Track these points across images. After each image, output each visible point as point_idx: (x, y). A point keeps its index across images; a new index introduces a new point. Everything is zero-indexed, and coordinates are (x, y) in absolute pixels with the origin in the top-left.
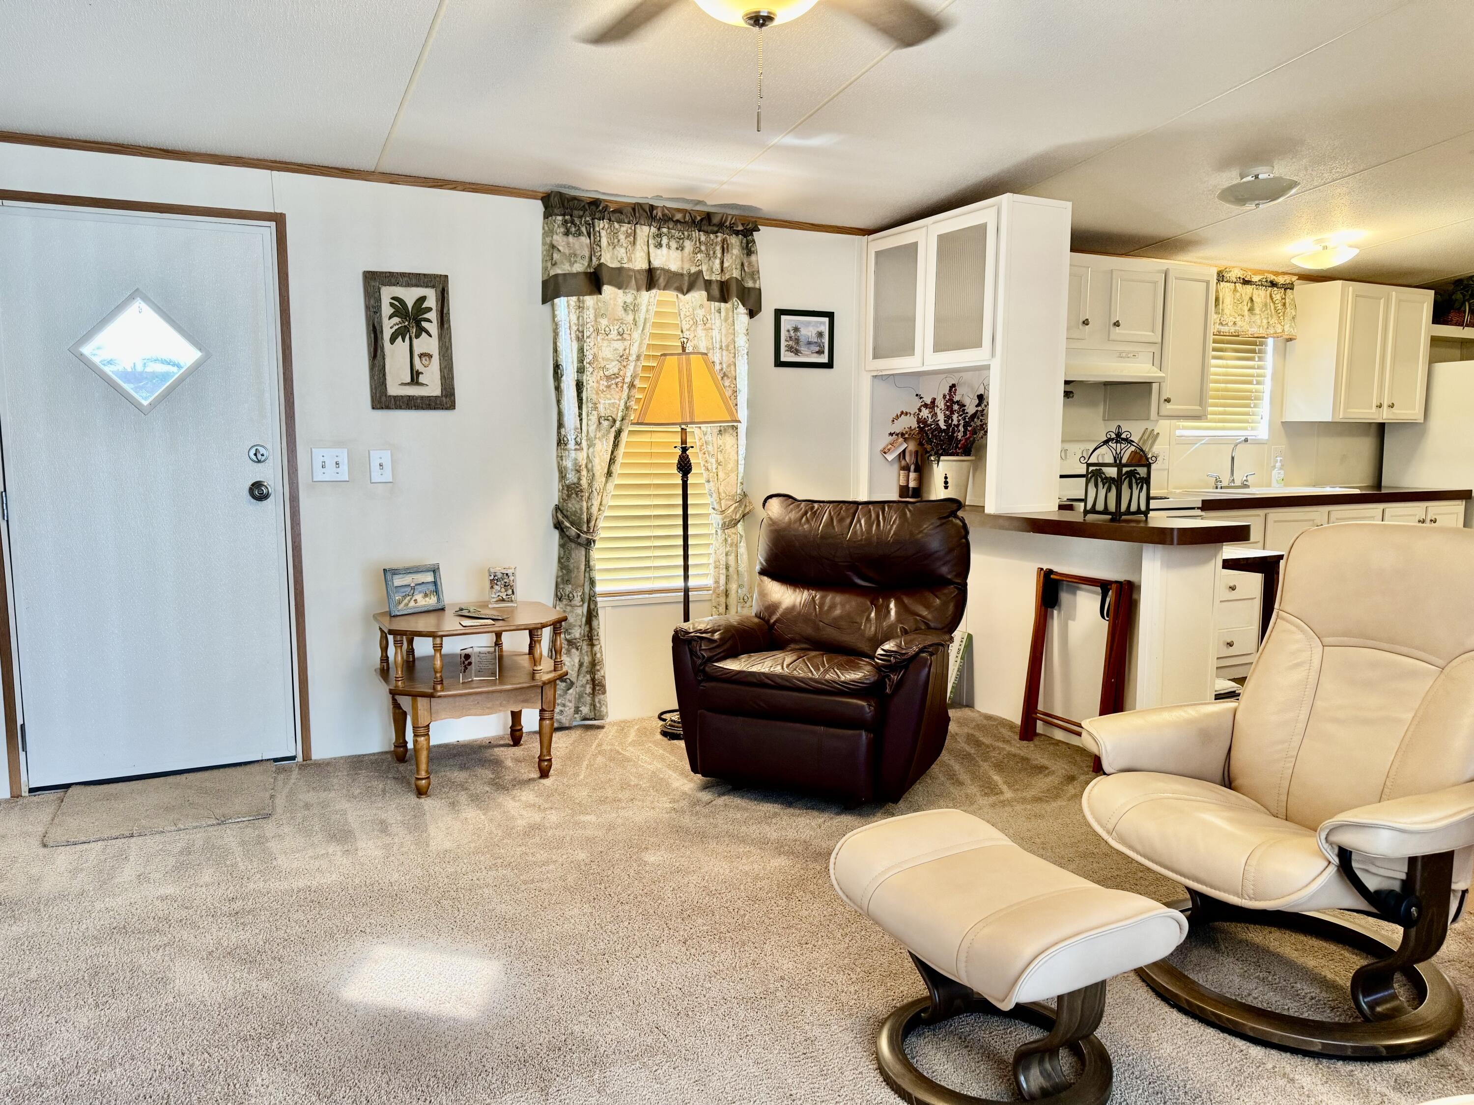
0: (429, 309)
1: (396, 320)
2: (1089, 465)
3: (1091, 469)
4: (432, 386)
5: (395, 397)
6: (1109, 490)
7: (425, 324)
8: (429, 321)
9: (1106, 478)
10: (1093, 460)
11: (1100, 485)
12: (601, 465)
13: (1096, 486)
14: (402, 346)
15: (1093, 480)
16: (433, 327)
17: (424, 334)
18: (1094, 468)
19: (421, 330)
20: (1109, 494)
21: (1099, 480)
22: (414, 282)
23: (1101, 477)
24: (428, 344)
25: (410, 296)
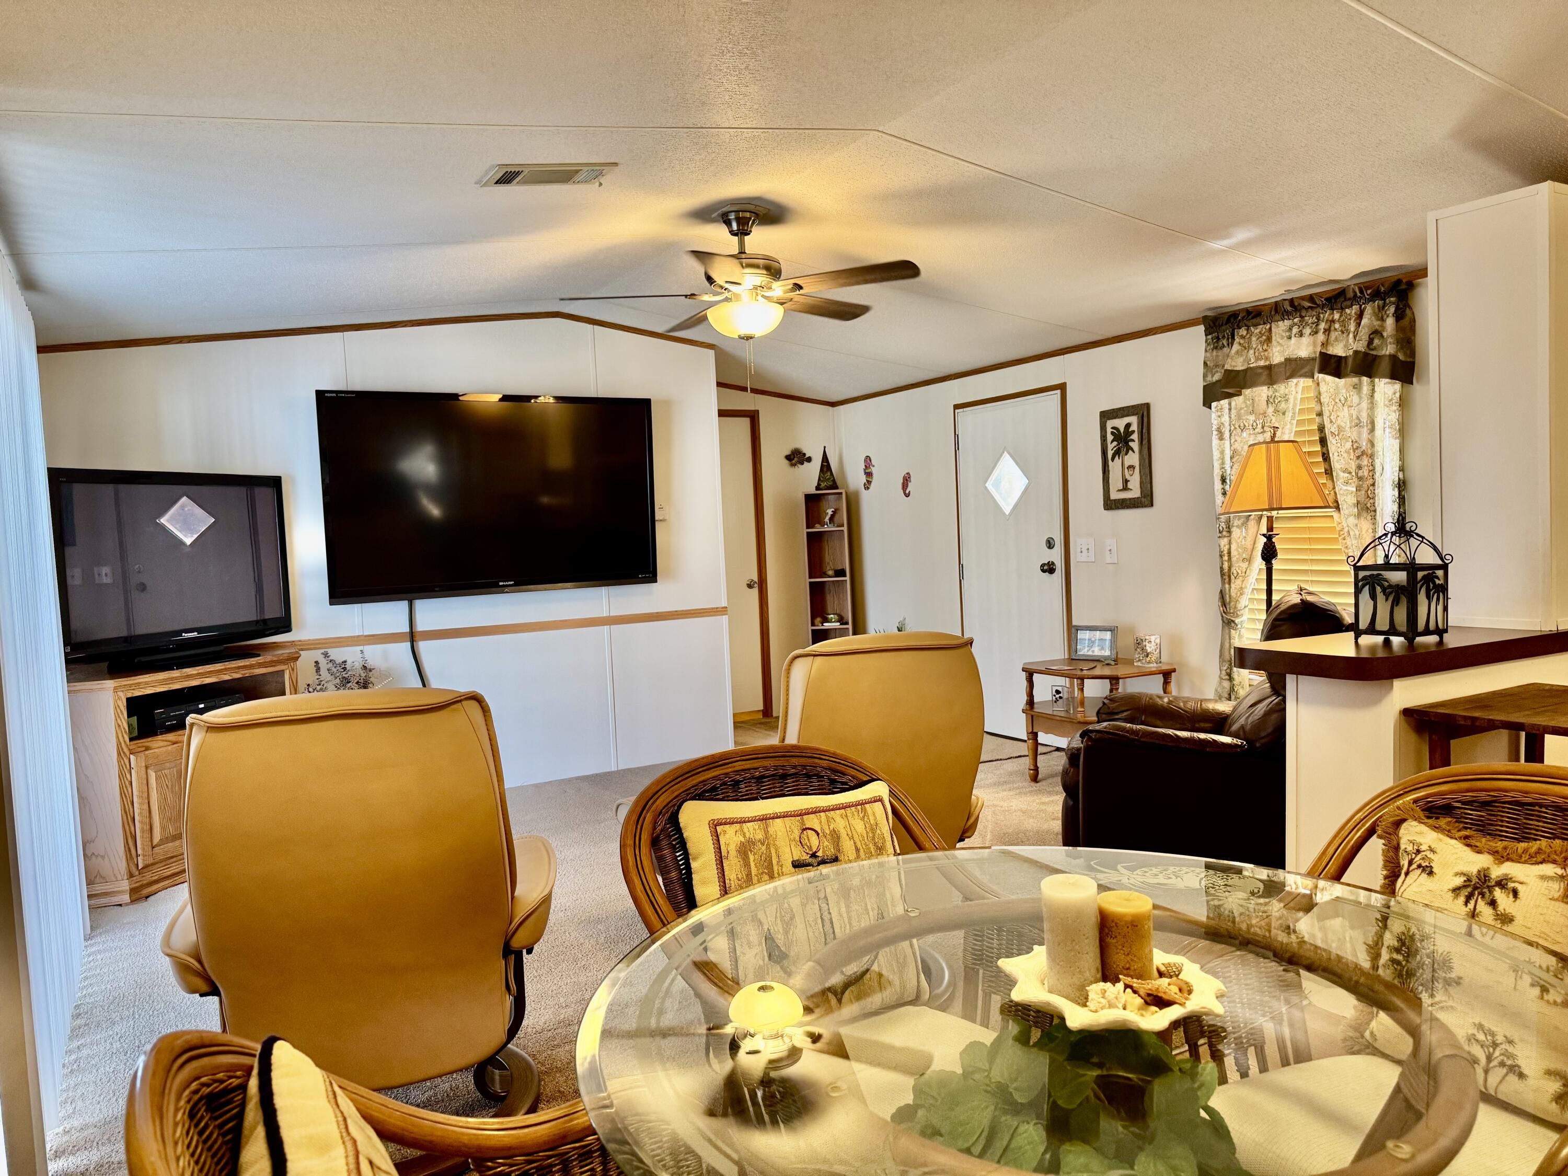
0: (1133, 432)
1: (1115, 443)
2: (1357, 569)
3: (1362, 574)
4: (1135, 492)
5: (1115, 500)
6: (1396, 602)
7: (1131, 444)
8: (1133, 441)
9: (1390, 586)
10: (1367, 560)
11: (1380, 597)
12: (1238, 551)
13: (1373, 596)
14: (1118, 461)
15: (1367, 588)
16: (1135, 445)
17: (1130, 451)
18: (1368, 573)
19: (1130, 449)
20: (1396, 609)
21: (1378, 589)
22: (1126, 413)
23: (1382, 586)
24: (1133, 458)
25: (1120, 423)
